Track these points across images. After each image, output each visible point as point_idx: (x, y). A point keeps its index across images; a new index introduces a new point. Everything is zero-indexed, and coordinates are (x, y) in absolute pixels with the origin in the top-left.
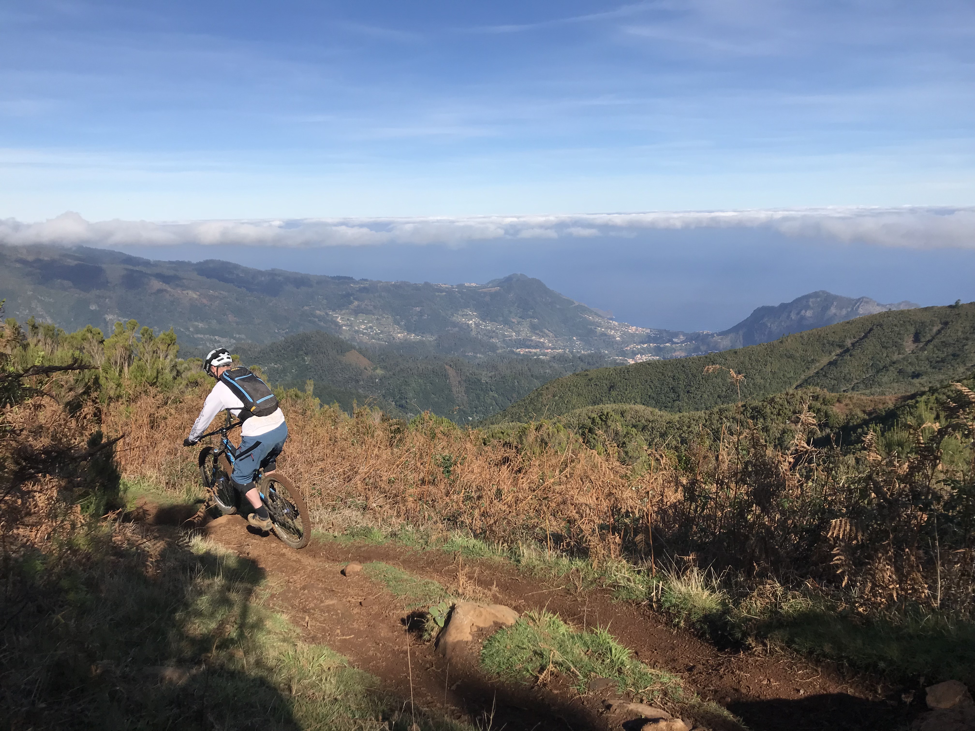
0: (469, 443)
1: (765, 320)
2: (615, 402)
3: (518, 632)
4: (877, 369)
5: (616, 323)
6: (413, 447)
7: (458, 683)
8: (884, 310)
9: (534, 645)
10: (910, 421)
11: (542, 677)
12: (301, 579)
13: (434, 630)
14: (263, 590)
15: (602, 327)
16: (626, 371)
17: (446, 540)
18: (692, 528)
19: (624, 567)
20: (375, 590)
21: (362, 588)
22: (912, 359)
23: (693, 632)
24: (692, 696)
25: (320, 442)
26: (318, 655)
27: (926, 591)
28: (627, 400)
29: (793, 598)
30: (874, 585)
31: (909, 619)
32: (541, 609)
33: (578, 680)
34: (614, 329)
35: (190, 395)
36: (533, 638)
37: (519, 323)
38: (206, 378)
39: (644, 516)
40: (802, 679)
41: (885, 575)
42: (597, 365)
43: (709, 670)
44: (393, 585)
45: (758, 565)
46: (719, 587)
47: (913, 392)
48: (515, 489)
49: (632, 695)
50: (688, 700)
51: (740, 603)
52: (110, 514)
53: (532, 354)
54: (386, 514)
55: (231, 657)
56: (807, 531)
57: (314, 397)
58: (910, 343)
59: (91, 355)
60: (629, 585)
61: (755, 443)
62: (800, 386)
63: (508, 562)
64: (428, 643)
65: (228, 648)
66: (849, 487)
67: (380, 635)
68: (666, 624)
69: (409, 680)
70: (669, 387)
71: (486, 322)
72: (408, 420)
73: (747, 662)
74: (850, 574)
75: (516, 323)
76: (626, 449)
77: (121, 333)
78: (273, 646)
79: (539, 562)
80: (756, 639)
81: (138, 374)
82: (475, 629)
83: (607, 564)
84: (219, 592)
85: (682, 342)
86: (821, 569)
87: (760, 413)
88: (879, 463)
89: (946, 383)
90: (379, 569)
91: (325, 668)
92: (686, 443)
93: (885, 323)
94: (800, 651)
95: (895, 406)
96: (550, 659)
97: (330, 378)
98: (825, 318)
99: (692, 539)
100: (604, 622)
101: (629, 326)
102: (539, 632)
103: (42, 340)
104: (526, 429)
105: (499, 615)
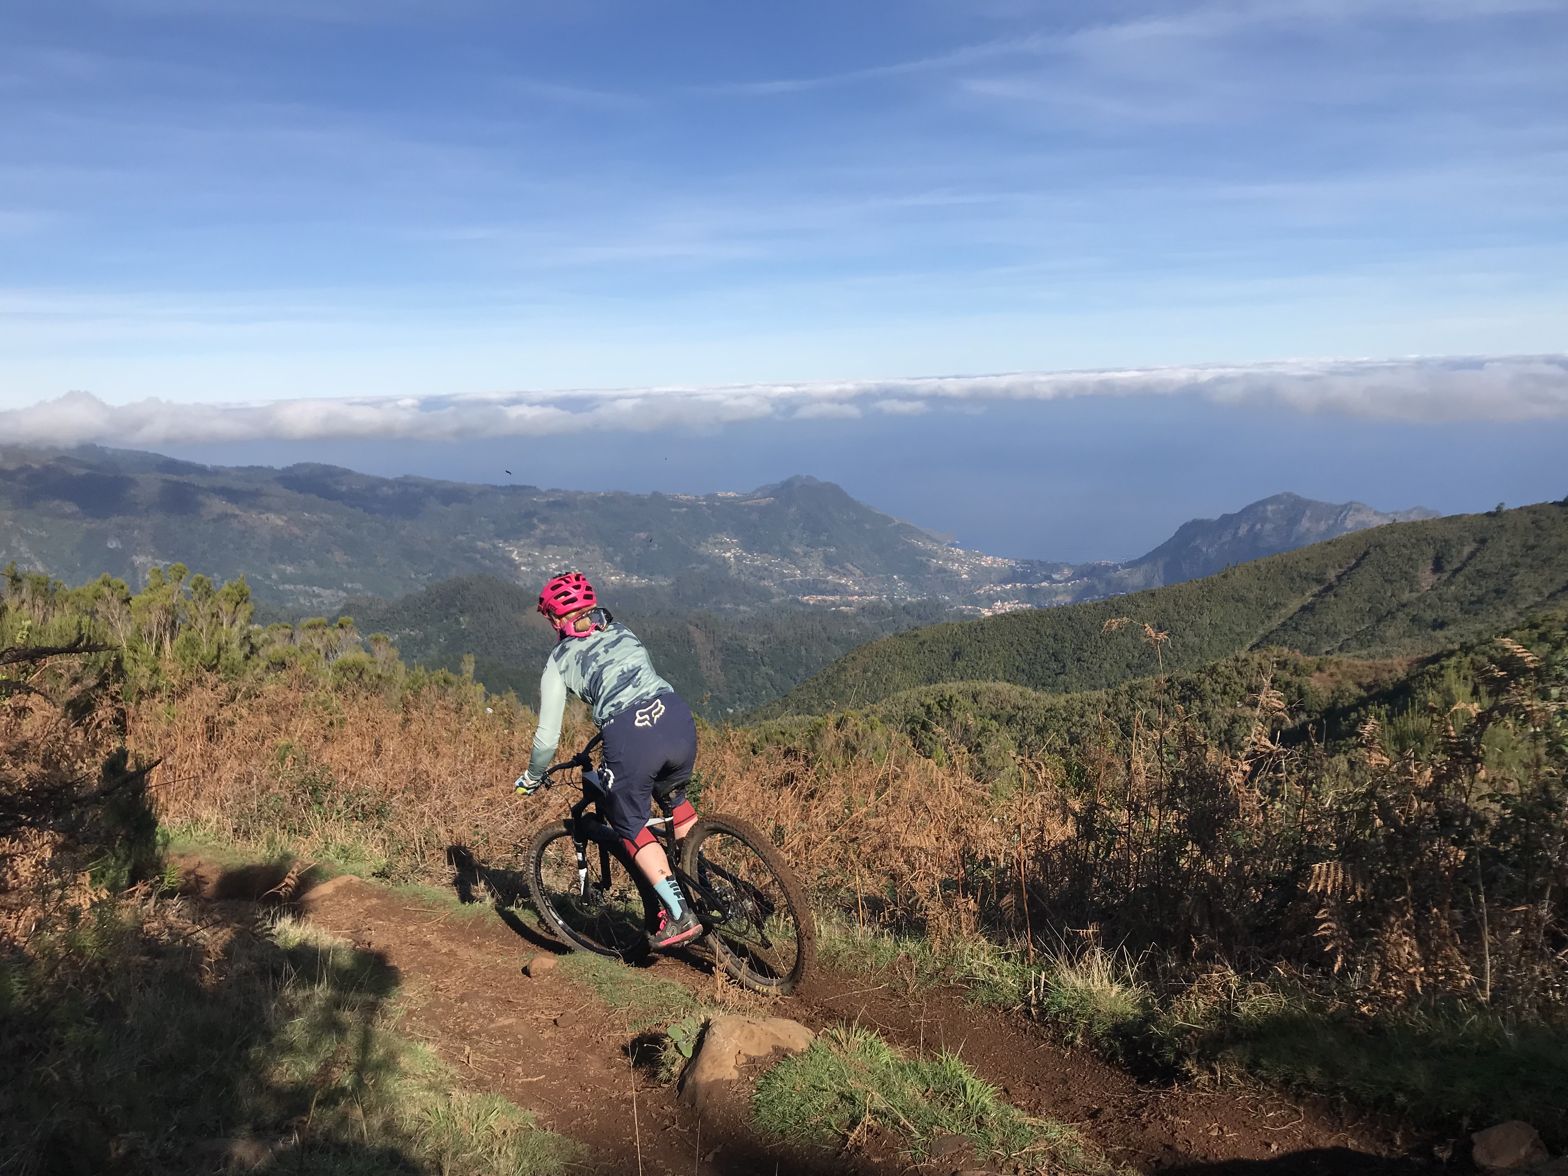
0: (729, 752)
1: (1198, 541)
2: (962, 678)
3: (812, 1063)
4: (1377, 616)
5: (961, 552)
7: (717, 1150)
8: (1386, 522)
9: (839, 1084)
10: (1433, 698)
11: (854, 1135)
12: (457, 983)
13: (676, 1063)
14: (394, 1004)
15: (938, 559)
16: (979, 628)
18: (1091, 882)
19: (983, 949)
20: (578, 1000)
21: (557, 997)
22: (1433, 598)
23: (1097, 1054)
24: (1098, 1160)
25: (487, 756)
26: (487, 1110)
27: (1468, 976)
28: (983, 675)
29: (1256, 993)
30: (1385, 969)
31: (1442, 1022)
32: (849, 1025)
33: (913, 1139)
34: (958, 560)
35: (272, 683)
36: (838, 1073)
37: (805, 555)
39: (1013, 864)
40: (1274, 1126)
41: (1401, 952)
42: (933, 619)
43: (1124, 1115)
44: (608, 990)
45: (1199, 941)
46: (1137, 978)
47: (1435, 652)
48: (805, 826)
49: (1000, 1161)
50: (1091, 1167)
51: (1171, 1004)
52: (139, 885)
53: (828, 603)
55: (343, 1121)
56: (1275, 882)
57: (475, 682)
58: (1428, 573)
59: (110, 624)
60: (991, 979)
61: (1189, 743)
62: (1256, 646)
64: (666, 1086)
65: (337, 1104)
66: (1339, 808)
67: (588, 1074)
68: (1054, 1041)
69: (636, 1147)
70: (1048, 653)
71: (752, 554)
73: (1184, 1100)
74: (1347, 952)
75: (801, 554)
76: (981, 756)
77: (159, 585)
78: (411, 1099)
79: (845, 945)
80: (1198, 1061)
81: (187, 652)
82: (743, 1060)
83: (955, 945)
84: (323, 1009)
85: (1067, 580)
86: (1299, 945)
87: (1195, 690)
88: (1386, 770)
89: (1486, 636)
90: (585, 965)
91: (498, 1132)
92: (1079, 743)
93: (1387, 542)
94: (1270, 1080)
95: (1408, 674)
96: (865, 1105)
97: (501, 651)
98: (1294, 537)
99: (1092, 900)
100: (953, 1043)
101: (981, 557)
102: (848, 1062)
103: (29, 600)
104: (820, 725)
105: (782, 1036)
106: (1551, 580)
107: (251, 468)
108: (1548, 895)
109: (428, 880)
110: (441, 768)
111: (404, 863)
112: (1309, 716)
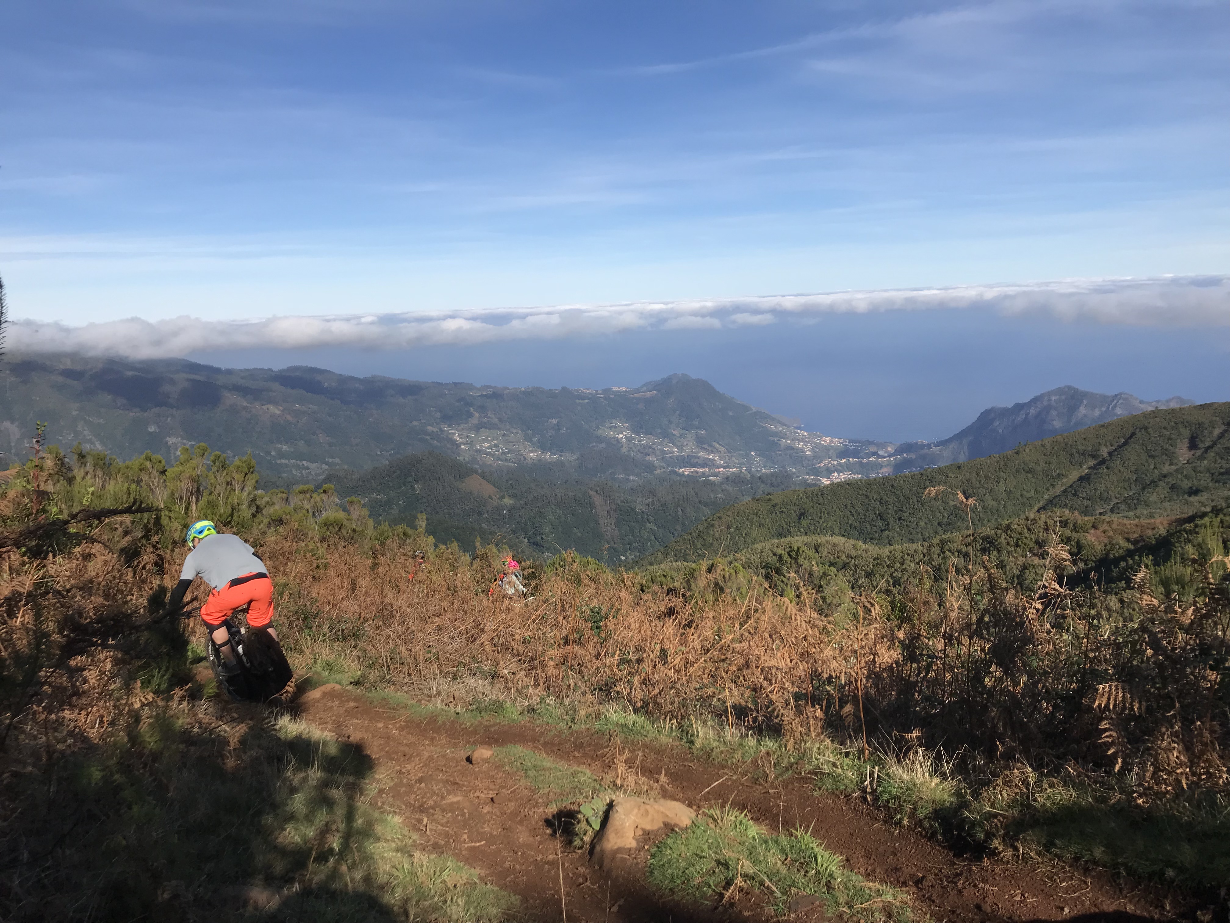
0: (624, 590)
1: (996, 423)
2: (806, 533)
3: (695, 836)
4: (1142, 484)
5: (805, 434)
6: (553, 596)
7: (621, 903)
8: (1150, 409)
9: (716, 853)
10: (1191, 552)
11: (728, 894)
12: (416, 768)
13: (588, 834)
14: (369, 784)
15: (787, 439)
16: (820, 494)
17: (598, 716)
18: (913, 696)
19: (827, 748)
20: (510, 782)
21: (493, 779)
22: (1188, 470)
23: (921, 833)
24: (924, 918)
25: (437, 593)
26: (441, 868)
27: (1225, 776)
28: (823, 531)
29: (1050, 787)
30: (1157, 769)
31: (1203, 812)
32: (723, 806)
33: (775, 898)
34: (803, 440)
35: (273, 535)
36: (715, 845)
37: (681, 436)
38: (292, 514)
39: (851, 681)
40: (1067, 893)
41: (1171, 756)
42: (783, 486)
43: (943, 882)
44: (533, 775)
45: (1003, 743)
46: (952, 773)
47: (1190, 514)
48: (683, 649)
49: (845, 917)
51: (981, 794)
52: (176, 690)
53: (699, 474)
54: (520, 682)
55: (334, 874)
56: (1063, 699)
57: (426, 534)
58: (1185, 450)
59: (151, 490)
60: (835, 772)
61: (991, 586)
62: (1043, 508)
63: (678, 743)
64: (580, 851)
65: (327, 861)
66: (1115, 640)
67: (518, 840)
68: (885, 822)
70: (875, 514)
71: (639, 436)
72: (545, 561)
73: (993, 871)
74: (1125, 756)
75: (678, 435)
76: (823, 594)
77: (187, 461)
78: (383, 858)
79: (718, 744)
80: (1004, 841)
82: (639, 832)
83: (805, 744)
84: (315, 787)
85: (890, 456)
86: (1085, 749)
87: (994, 543)
88: (1155, 610)
90: (515, 755)
91: (450, 885)
92: (900, 585)
93: (1151, 425)
94: (1063, 857)
95: (1168, 531)
96: (737, 870)
97: (446, 511)
98: (1073, 421)
99: (915, 710)
100: (805, 822)
101: (821, 437)
102: (722, 836)
103: (91, 471)
104: (695, 570)
105: (671, 814)
107: (255, 369)
109: (393, 687)
110: (401, 602)
111: (373, 675)
112: (1086, 564)
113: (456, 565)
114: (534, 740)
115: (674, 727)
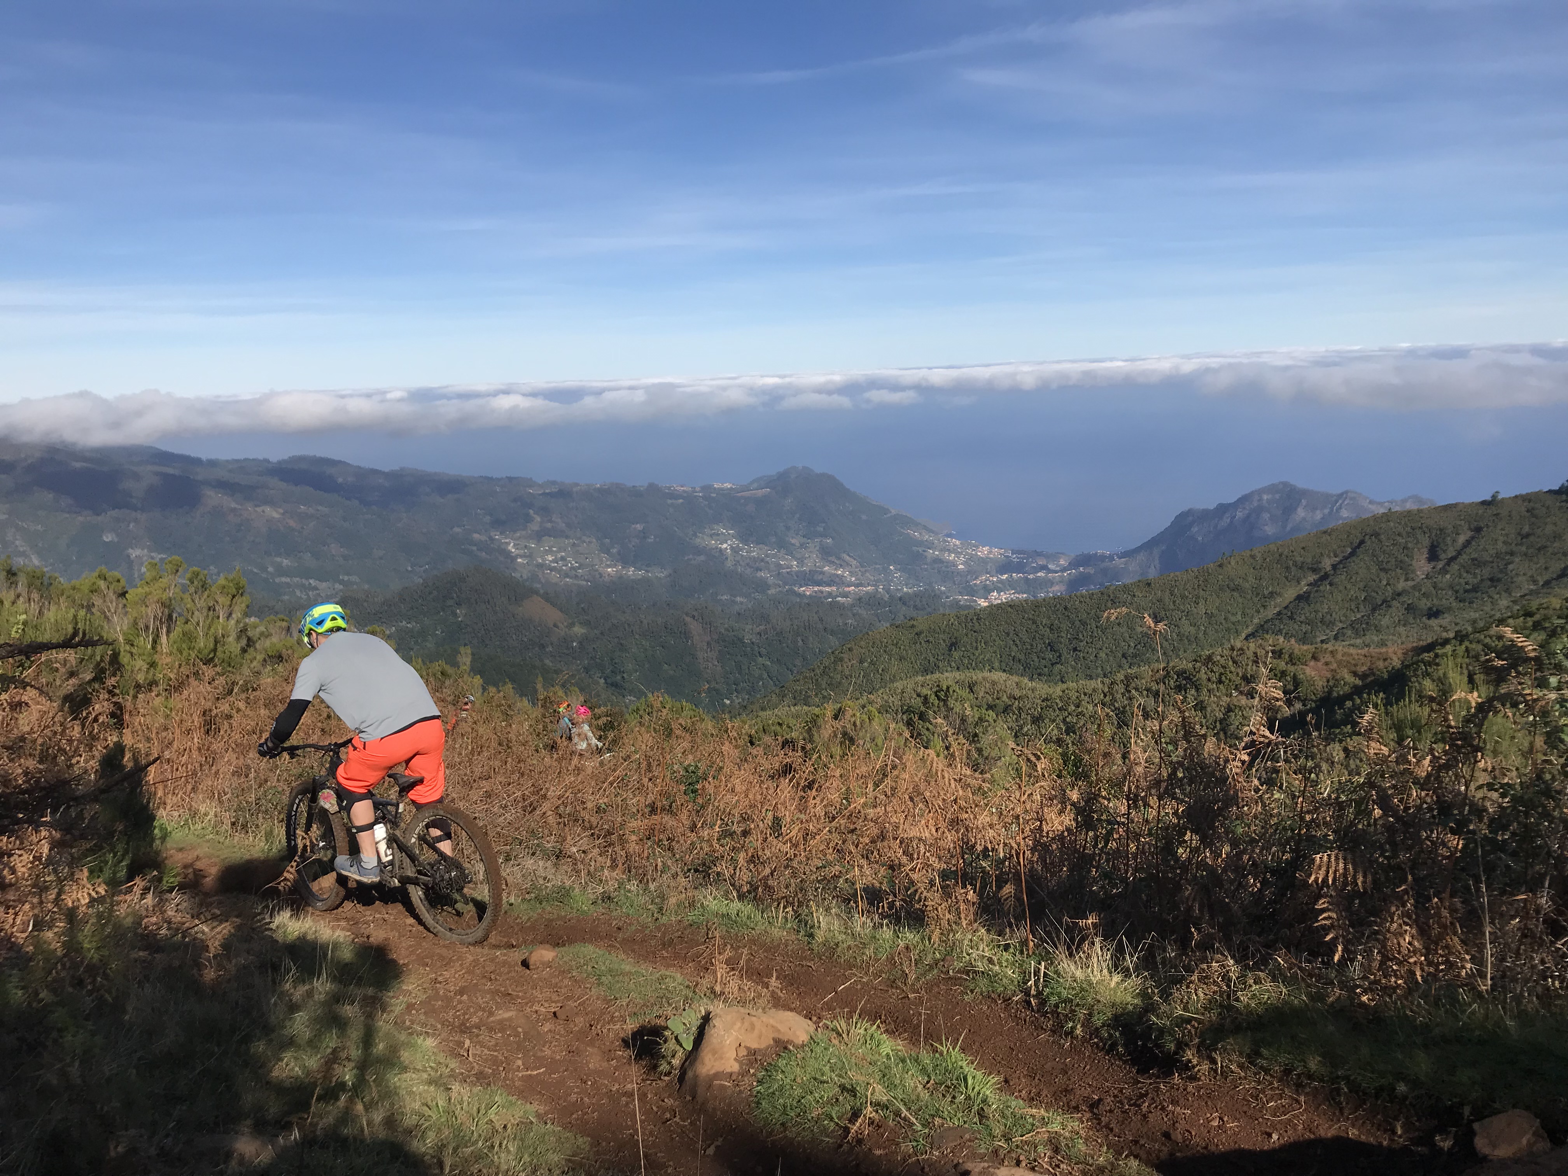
0: (727, 743)
1: (1195, 529)
2: (958, 668)
3: (813, 1055)
4: (1372, 604)
5: (958, 542)
6: (636, 752)
7: (719, 1143)
8: (1382, 511)
9: (840, 1076)
10: (1429, 687)
11: (855, 1128)
12: (457, 976)
13: (677, 1055)
14: (393, 997)
15: (934, 549)
16: (975, 618)
17: (692, 905)
18: (1089, 872)
19: (982, 940)
20: (578, 992)
21: (556, 988)
22: (1427, 587)
23: (1097, 1045)
24: (1100, 1151)
25: (484, 749)
26: (487, 1105)
27: (1468, 966)
28: (978, 666)
29: (1255, 983)
30: (1385, 958)
31: (1442, 1011)
32: (850, 1016)
33: (915, 1131)
34: (954, 551)
35: (269, 676)
36: (839, 1065)
37: (802, 545)
38: (295, 648)
39: (1012, 855)
40: (1275, 1115)
41: (1402, 941)
42: (929, 610)
43: (1124, 1105)
44: (607, 982)
45: (1199, 930)
46: (1137, 969)
47: (1430, 641)
48: (802, 816)
49: (1002, 1153)
50: (1093, 1158)
51: (1171, 994)
52: (137, 880)
53: (825, 594)
54: (593, 863)
55: (346, 1117)
56: (1273, 872)
57: (472, 674)
58: (1423, 562)
59: (106, 617)
60: (991, 970)
61: (1187, 733)
62: (1252, 635)
63: (794, 937)
64: (666, 1078)
65: (337, 1099)
66: (1338, 797)
67: (588, 1066)
68: (1054, 1032)
69: (638, 1140)
70: (1044, 643)
71: (749, 546)
72: (627, 707)
73: (1185, 1090)
74: (1347, 942)
75: (798, 544)
76: (978, 745)
77: (155, 579)
78: (411, 1093)
79: (844, 937)
80: (1199, 1051)
81: (184, 646)
82: (743, 1052)
83: (954, 935)
84: (323, 1003)
85: (1064, 570)
86: (1299, 934)
87: (1191, 680)
88: (1385, 759)
89: (1481, 624)
90: (585, 957)
91: (499, 1127)
92: (1075, 733)
93: (1383, 531)
94: (1270, 1070)
95: (1403, 663)
96: (867, 1097)
97: (498, 643)
98: (1288, 528)
99: (1091, 890)
100: (953, 1034)
101: (977, 547)
102: (848, 1053)
103: (25, 594)
104: (818, 716)
105: (782, 1028)
106: (1546, 568)
107: (247, 461)
108: (1547, 885)
112: (1304, 705)
113: (510, 713)
114: (609, 936)
115: (789, 916)
